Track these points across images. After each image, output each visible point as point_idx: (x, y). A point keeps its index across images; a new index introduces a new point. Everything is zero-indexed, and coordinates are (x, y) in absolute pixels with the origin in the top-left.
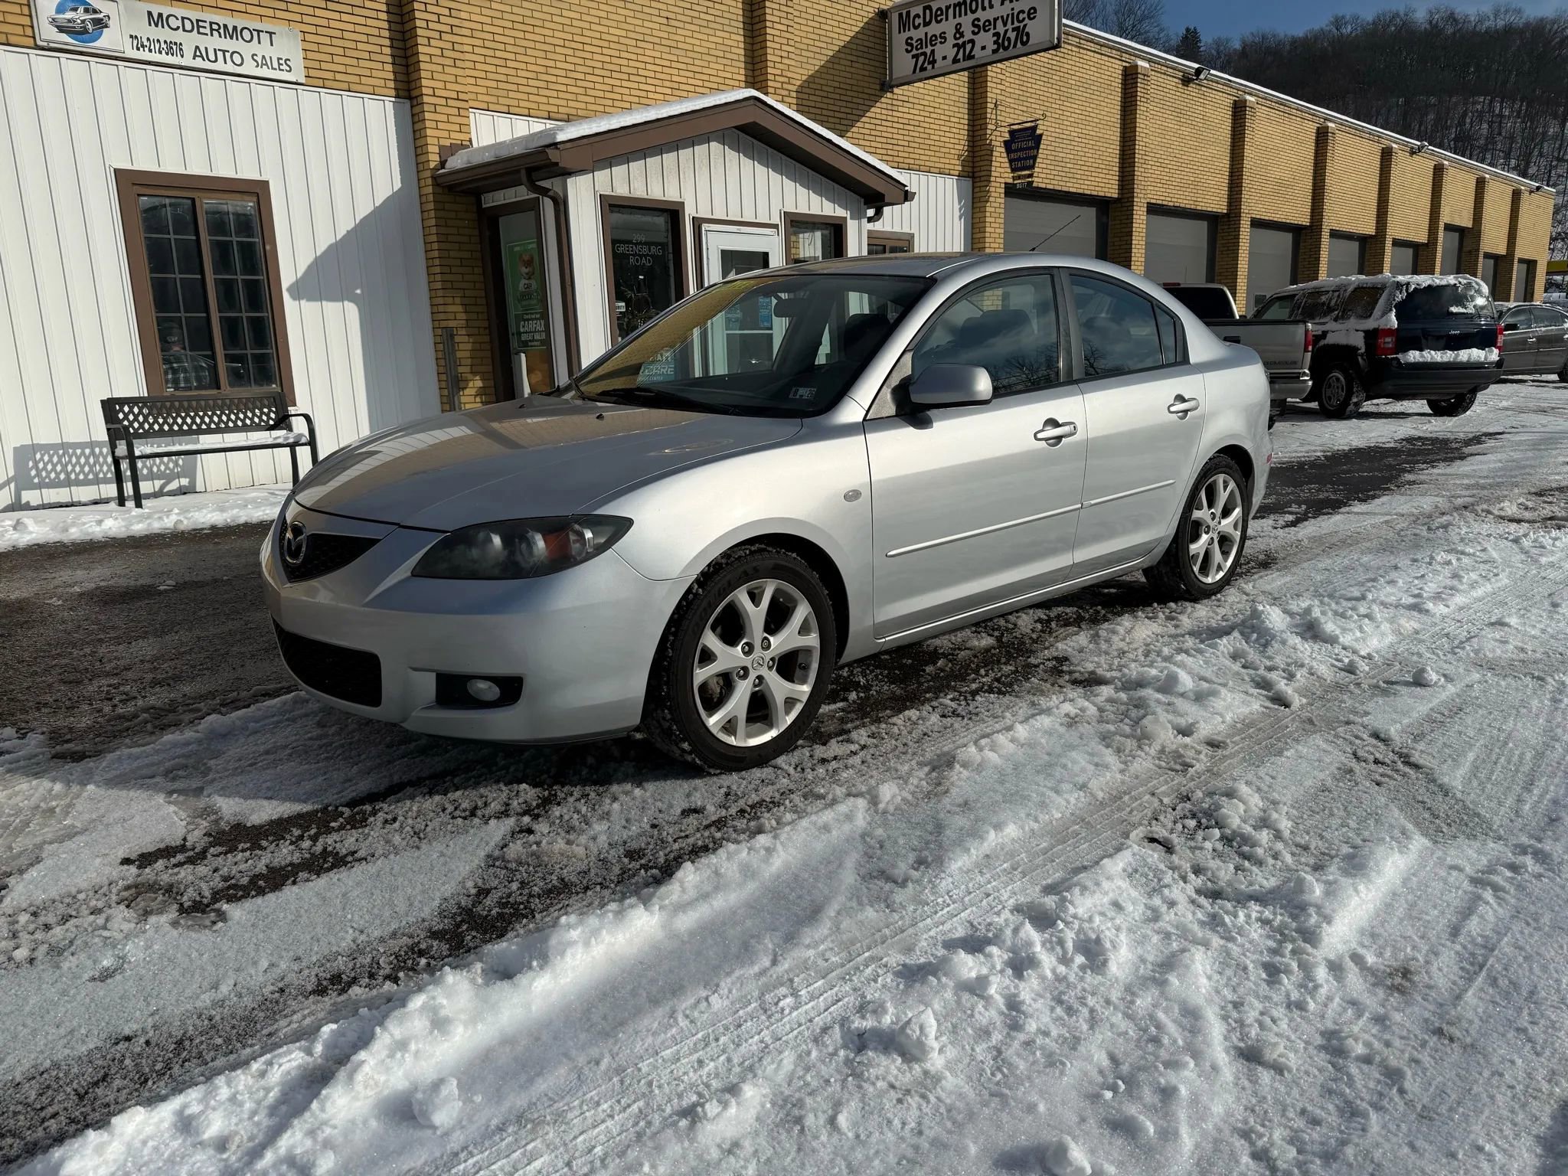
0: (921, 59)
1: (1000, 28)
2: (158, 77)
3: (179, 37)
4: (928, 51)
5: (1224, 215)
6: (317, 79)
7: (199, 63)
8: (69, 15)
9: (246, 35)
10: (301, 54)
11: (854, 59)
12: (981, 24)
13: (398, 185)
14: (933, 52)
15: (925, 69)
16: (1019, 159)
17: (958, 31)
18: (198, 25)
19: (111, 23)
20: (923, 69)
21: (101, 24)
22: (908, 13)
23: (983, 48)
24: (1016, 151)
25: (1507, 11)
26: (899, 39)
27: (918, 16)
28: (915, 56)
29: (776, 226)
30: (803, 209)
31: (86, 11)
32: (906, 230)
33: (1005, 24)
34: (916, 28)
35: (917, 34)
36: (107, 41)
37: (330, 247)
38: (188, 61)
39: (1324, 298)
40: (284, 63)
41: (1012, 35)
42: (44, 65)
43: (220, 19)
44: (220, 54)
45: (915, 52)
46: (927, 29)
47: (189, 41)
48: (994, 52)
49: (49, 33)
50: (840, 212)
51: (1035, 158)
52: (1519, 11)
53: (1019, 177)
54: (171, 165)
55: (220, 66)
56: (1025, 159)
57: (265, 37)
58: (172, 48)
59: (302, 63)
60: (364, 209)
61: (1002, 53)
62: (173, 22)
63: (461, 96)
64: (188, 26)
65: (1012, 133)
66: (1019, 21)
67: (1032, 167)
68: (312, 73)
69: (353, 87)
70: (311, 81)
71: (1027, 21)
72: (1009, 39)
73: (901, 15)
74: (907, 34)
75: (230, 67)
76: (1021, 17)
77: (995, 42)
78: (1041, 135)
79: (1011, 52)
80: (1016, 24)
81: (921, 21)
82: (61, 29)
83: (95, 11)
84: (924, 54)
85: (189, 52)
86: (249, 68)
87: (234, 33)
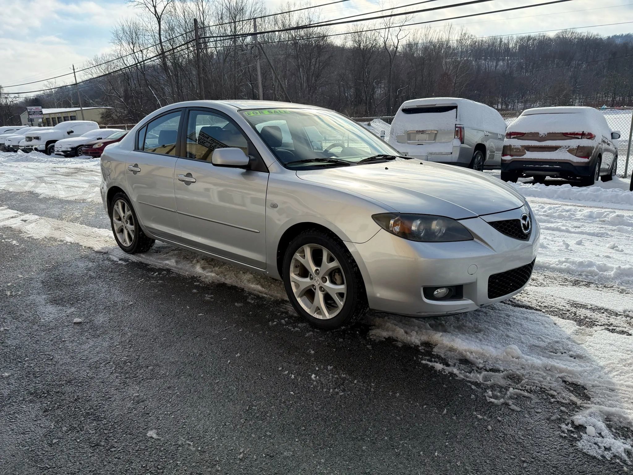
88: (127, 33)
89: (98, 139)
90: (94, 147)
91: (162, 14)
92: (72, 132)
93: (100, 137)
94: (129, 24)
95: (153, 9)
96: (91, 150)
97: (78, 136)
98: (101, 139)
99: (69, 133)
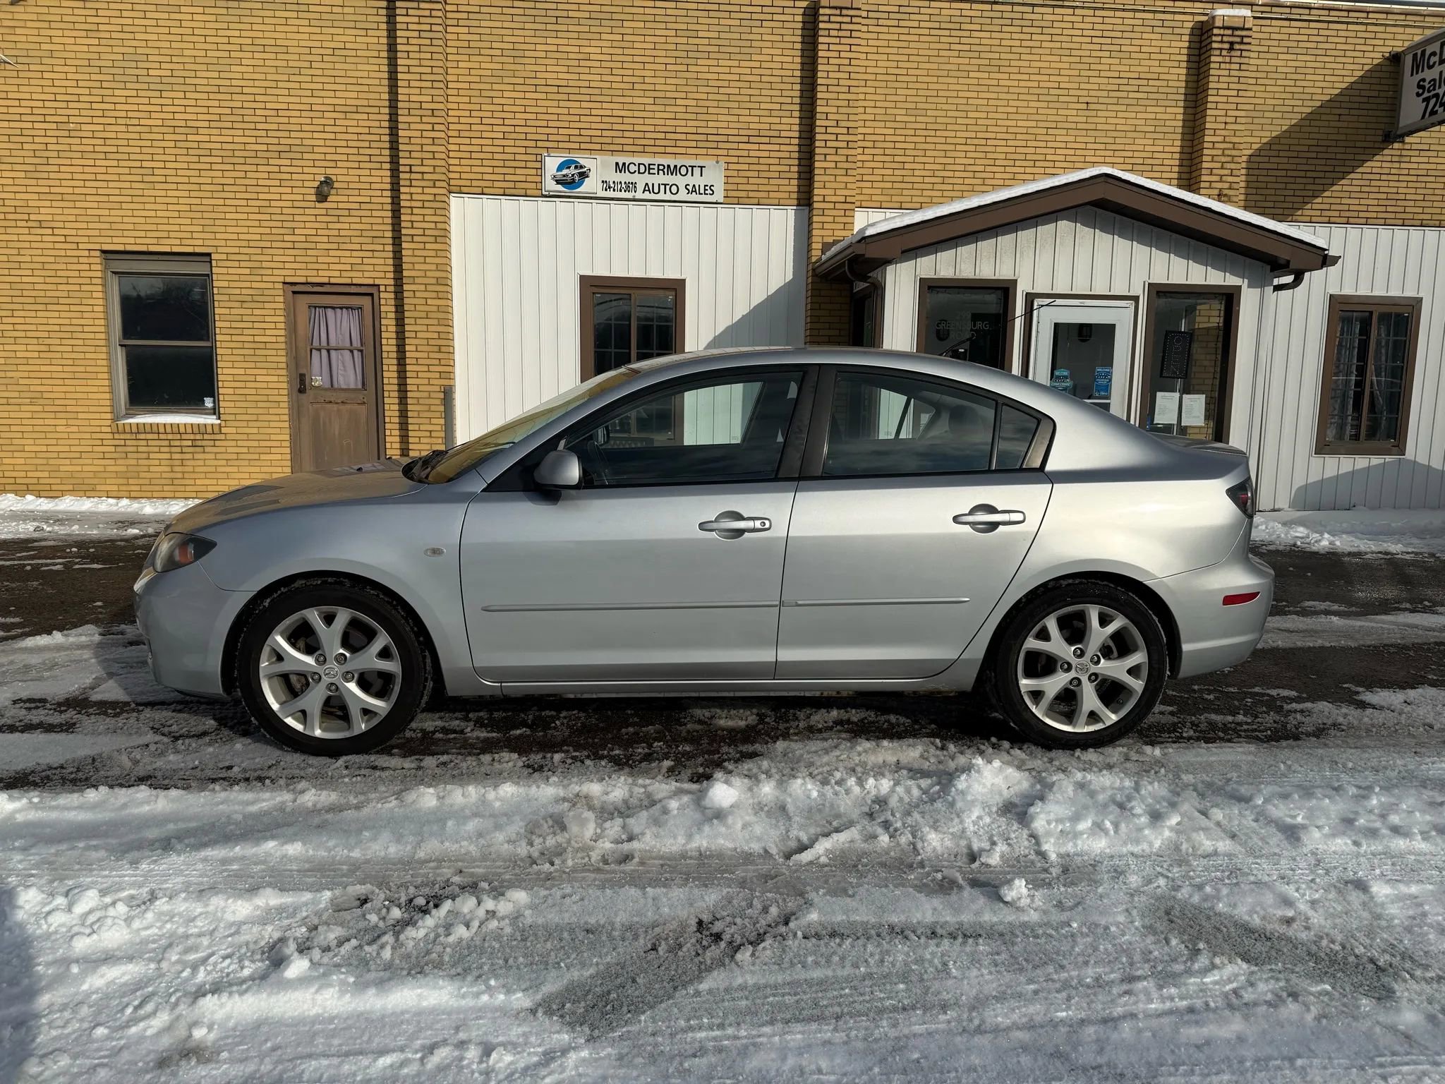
0: (1433, 101)
2: (618, 208)
3: (635, 178)
6: (735, 198)
7: (647, 196)
8: (565, 172)
9: (683, 171)
10: (723, 180)
13: (790, 276)
15: (1436, 112)
18: (649, 168)
19: (591, 174)
20: (1433, 113)
21: (584, 175)
22: (1423, 53)
26: (1410, 83)
27: (1434, 54)
28: (1427, 100)
29: (1136, 298)
30: (1176, 280)
31: (576, 167)
32: (1410, 293)
34: (1430, 67)
35: (1429, 75)
36: (589, 186)
37: (727, 328)
38: (639, 195)
40: (709, 189)
42: (545, 206)
43: (665, 161)
44: (662, 187)
45: (1426, 95)
47: (641, 180)
49: (551, 185)
50: (1232, 280)
54: (619, 271)
55: (661, 196)
57: (697, 171)
58: (631, 186)
59: (723, 187)
60: (759, 298)
62: (632, 168)
63: (849, 199)
64: (642, 169)
68: (730, 194)
69: (762, 201)
70: (728, 200)
73: (1415, 56)
74: (1421, 76)
75: (668, 196)
82: (558, 182)
83: (582, 167)
84: (1437, 96)
85: (640, 187)
86: (683, 195)
87: (674, 170)
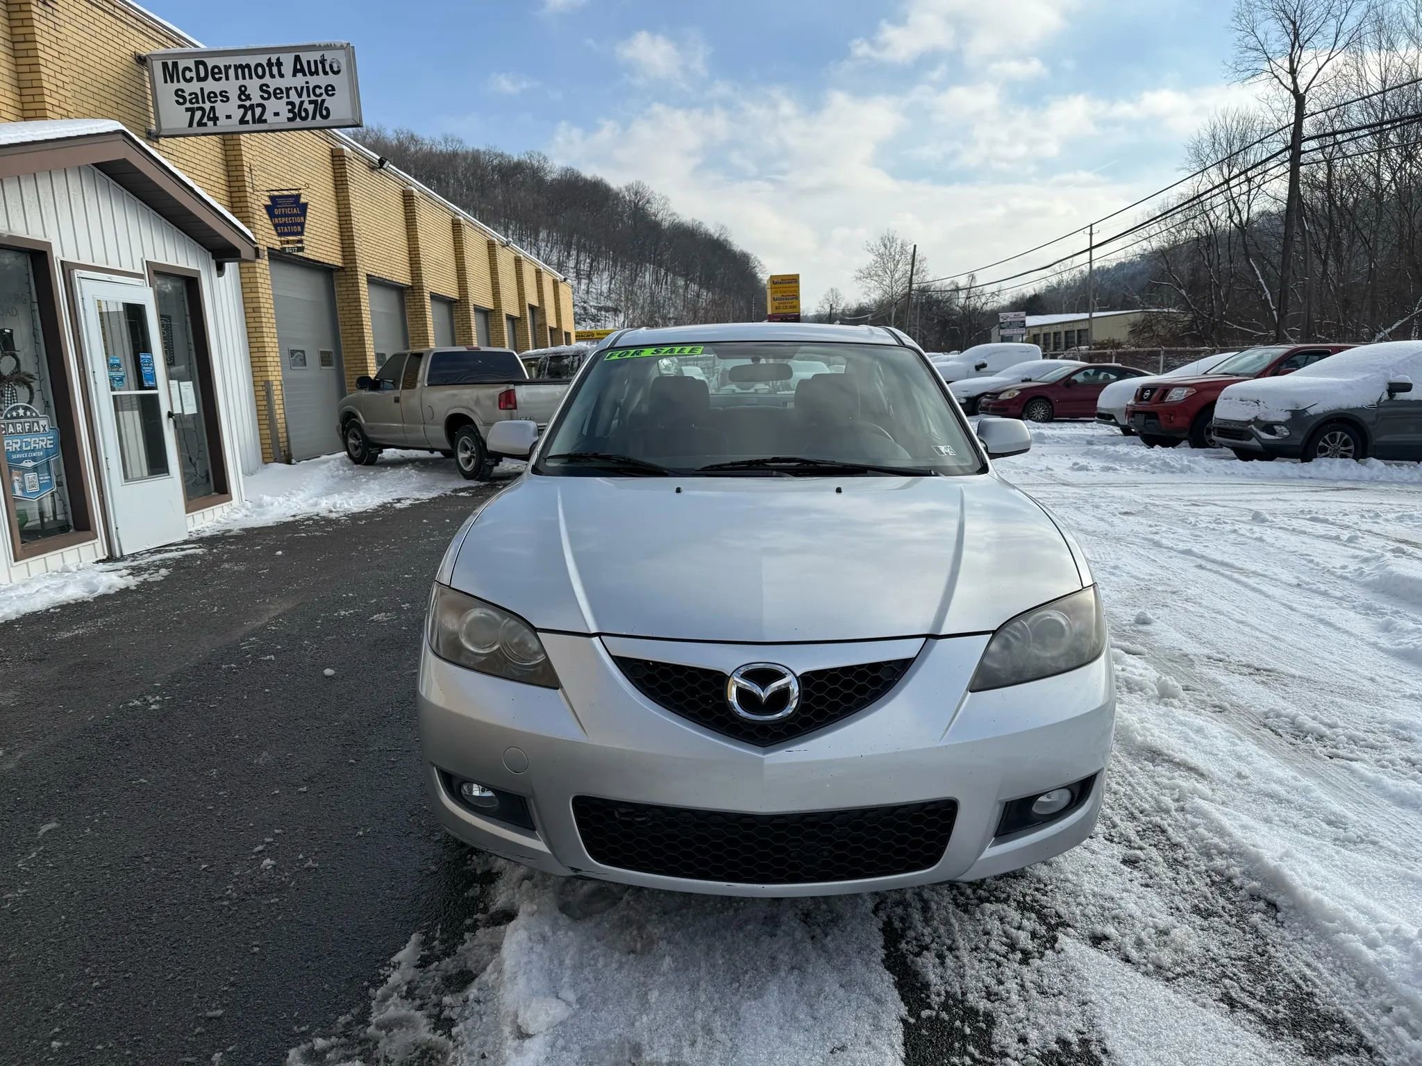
0: (198, 114)
1: (294, 97)
4: (207, 106)
5: (409, 287)
11: (119, 101)
12: (271, 90)
14: (213, 109)
15: (205, 125)
16: (285, 224)
17: (242, 93)
20: (201, 124)
22: (175, 65)
23: (276, 114)
24: (278, 216)
25: (453, 140)
26: (165, 89)
27: (188, 69)
28: (189, 110)
29: (141, 276)
30: (161, 260)
33: (300, 95)
34: (187, 81)
35: (190, 88)
39: (566, 361)
41: (311, 108)
45: (188, 105)
46: (202, 84)
48: (289, 119)
50: (192, 265)
51: (302, 225)
52: (460, 142)
53: (288, 242)
56: (292, 225)
61: (298, 123)
65: (272, 198)
66: (315, 95)
67: (301, 233)
71: (324, 96)
72: (306, 110)
73: (165, 65)
74: (176, 86)
76: (318, 91)
77: (290, 111)
78: (306, 205)
79: (309, 123)
80: (313, 98)
81: (193, 74)
84: (202, 109)
88: (1220, 144)
89: (1023, 381)
90: (1001, 397)
91: (1307, 90)
92: (984, 366)
93: (1028, 377)
94: (1228, 120)
95: (1288, 80)
96: (993, 404)
97: (991, 373)
98: (1030, 380)
99: (978, 368)
